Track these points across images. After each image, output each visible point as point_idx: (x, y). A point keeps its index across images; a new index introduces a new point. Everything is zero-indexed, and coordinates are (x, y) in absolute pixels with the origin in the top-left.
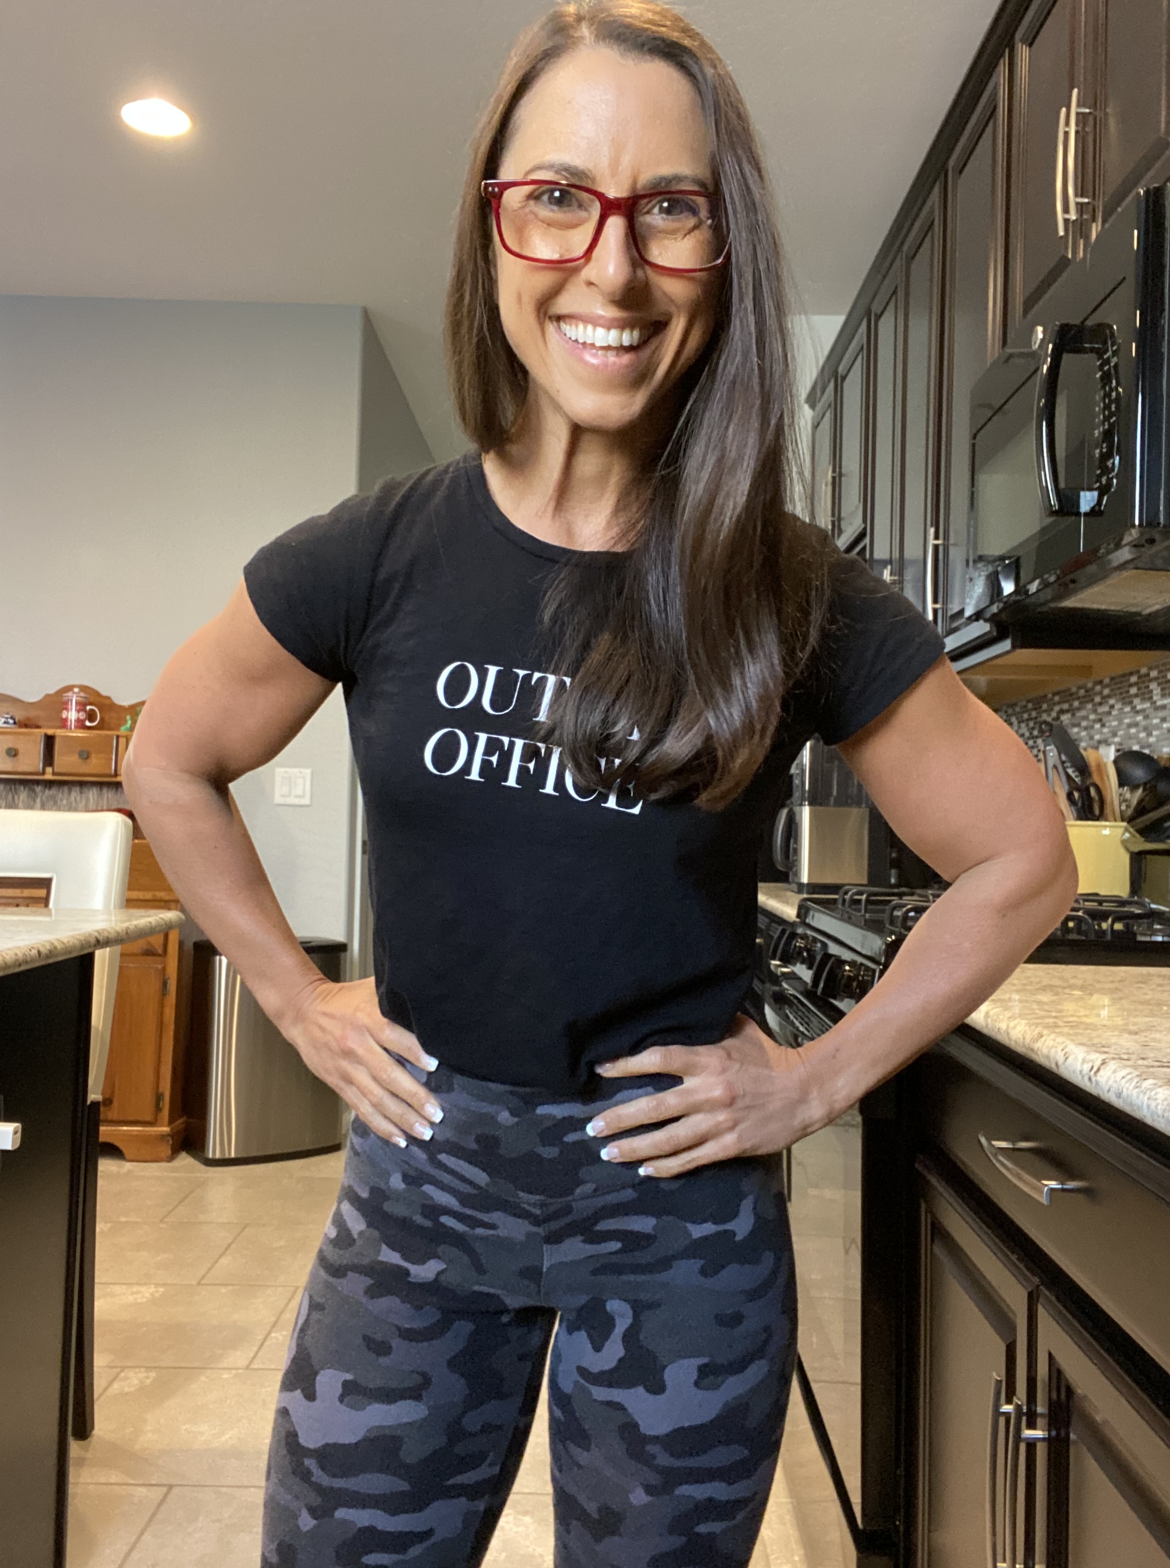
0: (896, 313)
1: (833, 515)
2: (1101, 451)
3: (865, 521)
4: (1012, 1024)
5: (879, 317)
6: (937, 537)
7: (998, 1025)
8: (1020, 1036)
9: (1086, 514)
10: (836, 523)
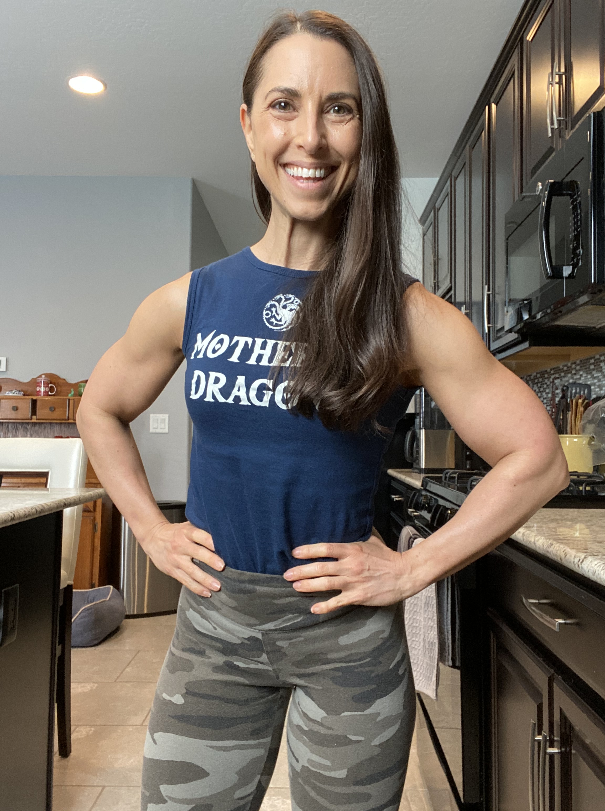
0: (465, 175)
1: (434, 279)
2: (573, 246)
3: (451, 282)
4: (537, 539)
5: (456, 178)
6: (489, 290)
7: (530, 539)
8: (541, 544)
9: (566, 278)
10: (436, 284)
